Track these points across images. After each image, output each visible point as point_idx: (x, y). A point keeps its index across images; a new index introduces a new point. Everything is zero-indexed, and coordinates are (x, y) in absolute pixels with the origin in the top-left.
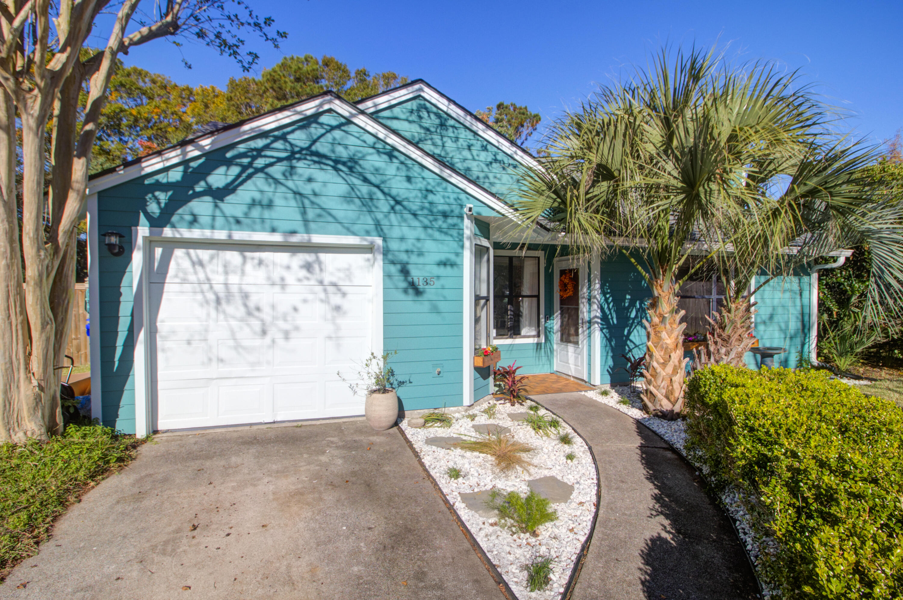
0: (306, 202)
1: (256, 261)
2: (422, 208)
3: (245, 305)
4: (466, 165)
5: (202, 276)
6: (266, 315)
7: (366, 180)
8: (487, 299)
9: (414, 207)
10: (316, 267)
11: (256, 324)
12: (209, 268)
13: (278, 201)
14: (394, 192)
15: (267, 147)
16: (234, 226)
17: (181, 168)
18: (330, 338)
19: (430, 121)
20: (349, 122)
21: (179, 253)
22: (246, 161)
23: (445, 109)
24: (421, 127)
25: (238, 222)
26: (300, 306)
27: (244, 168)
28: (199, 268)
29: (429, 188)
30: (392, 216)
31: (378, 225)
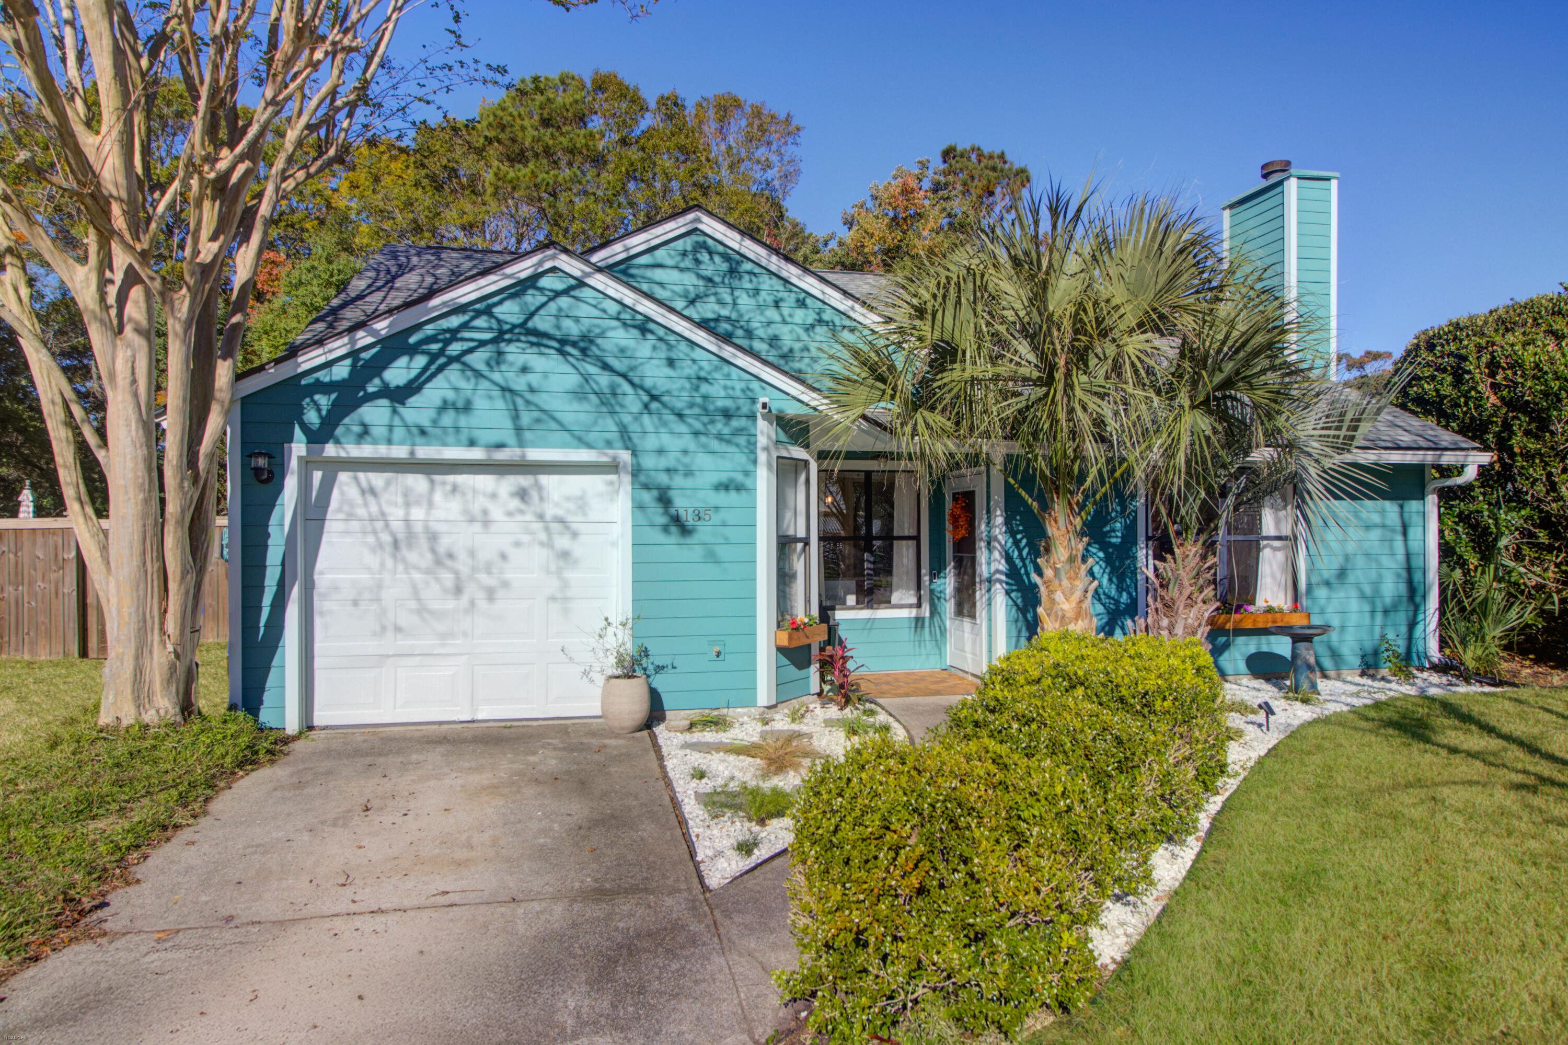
0: (519, 401)
1: (448, 488)
2: (691, 405)
3: (433, 551)
4: (771, 331)
5: (374, 509)
6: (463, 565)
7: (606, 367)
8: (806, 542)
9: (679, 404)
10: (534, 495)
11: (447, 578)
12: (384, 497)
13: (479, 402)
14: (648, 383)
15: (465, 326)
16: (419, 440)
17: (348, 362)
18: (553, 599)
19: (713, 267)
20: (581, 284)
21: (344, 477)
22: (435, 347)
23: (736, 246)
24: (699, 276)
25: (423, 432)
26: (511, 552)
27: (434, 357)
28: (370, 499)
29: (703, 374)
30: (646, 419)
31: (624, 432)
